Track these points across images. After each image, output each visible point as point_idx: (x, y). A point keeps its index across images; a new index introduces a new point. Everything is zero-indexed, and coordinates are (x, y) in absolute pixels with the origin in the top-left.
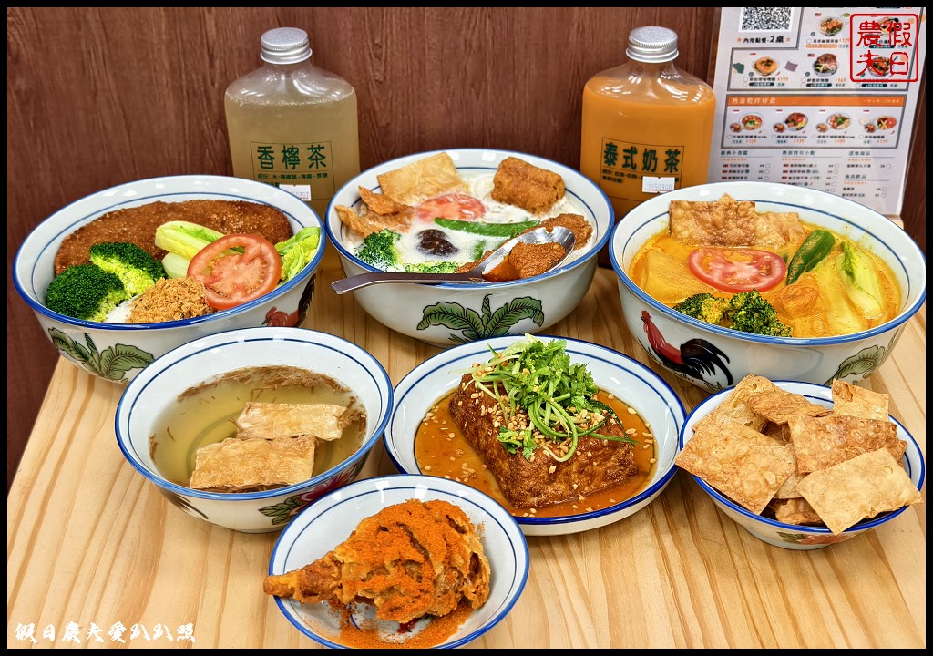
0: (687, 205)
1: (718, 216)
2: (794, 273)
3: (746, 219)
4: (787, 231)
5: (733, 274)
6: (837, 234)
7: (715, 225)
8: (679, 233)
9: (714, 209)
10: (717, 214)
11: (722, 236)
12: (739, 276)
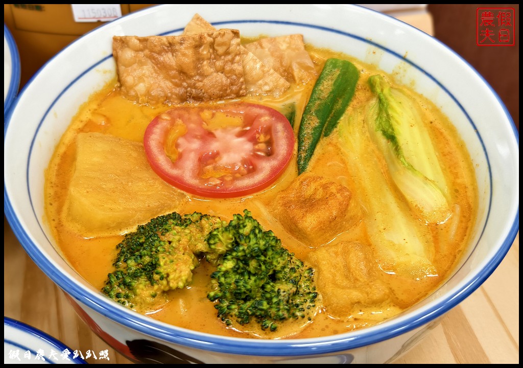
0: (137, 42)
1: (186, 56)
2: (307, 144)
3: (229, 57)
4: (290, 67)
5: (216, 155)
6: (361, 63)
7: (182, 72)
8: (131, 87)
9: (177, 47)
10: (184, 55)
11: (195, 88)
12: (225, 160)
